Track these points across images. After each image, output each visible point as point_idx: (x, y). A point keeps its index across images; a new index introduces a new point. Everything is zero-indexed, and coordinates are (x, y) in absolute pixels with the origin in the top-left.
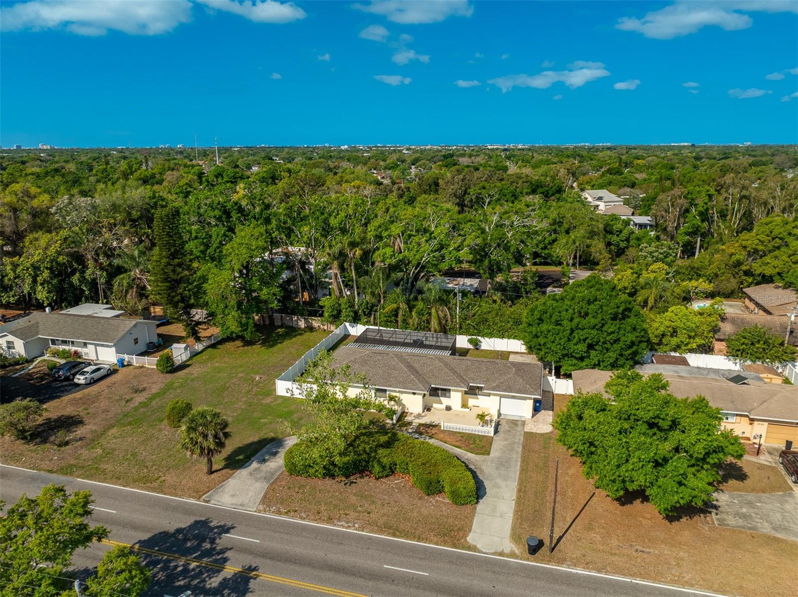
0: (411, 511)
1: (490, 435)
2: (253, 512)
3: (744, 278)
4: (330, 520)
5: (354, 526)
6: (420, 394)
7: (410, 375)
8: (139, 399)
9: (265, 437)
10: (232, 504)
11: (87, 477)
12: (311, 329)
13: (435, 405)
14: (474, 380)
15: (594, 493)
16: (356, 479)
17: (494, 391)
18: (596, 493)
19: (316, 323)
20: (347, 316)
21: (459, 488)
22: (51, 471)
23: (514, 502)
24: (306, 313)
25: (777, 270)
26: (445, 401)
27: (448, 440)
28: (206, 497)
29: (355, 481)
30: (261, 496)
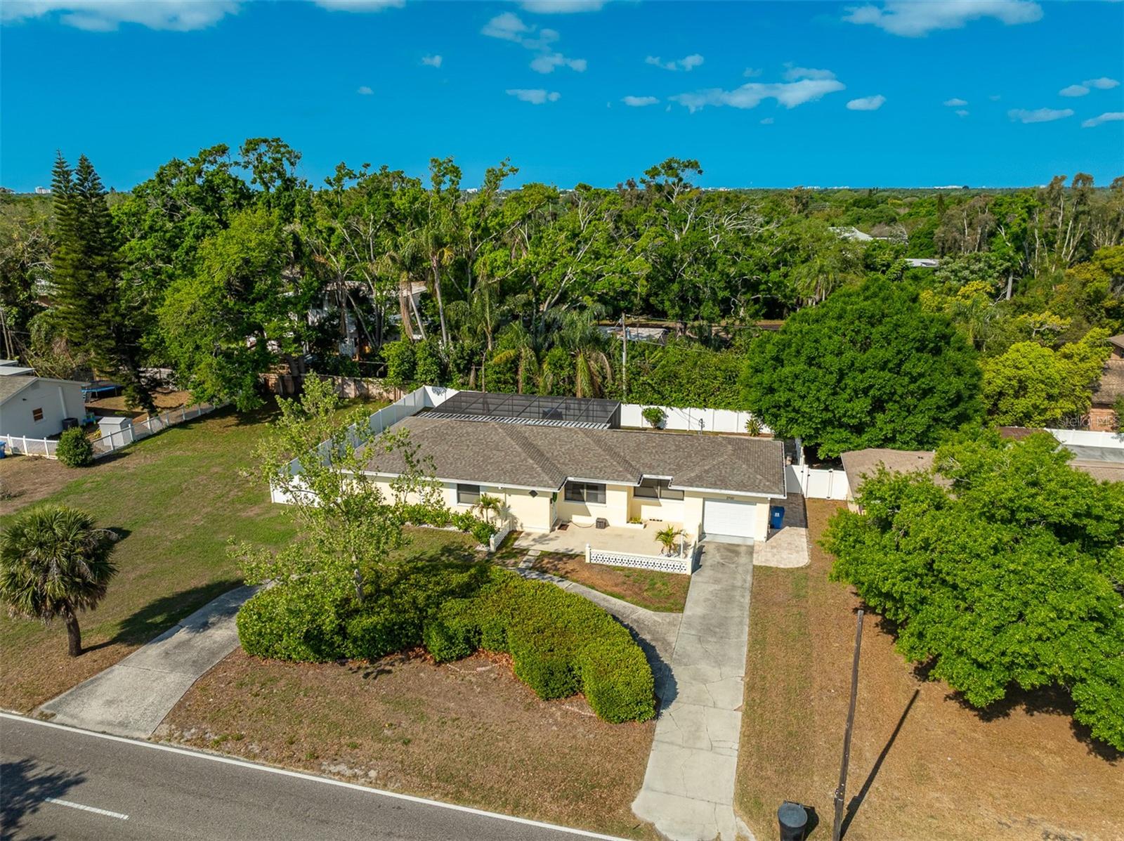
0: (506, 737)
1: (683, 572)
2: (142, 740)
4: (314, 760)
5: (366, 775)
6: (544, 494)
7: (525, 459)
9: (223, 579)
10: (102, 723)
12: (366, 398)
13: (576, 519)
14: (651, 469)
15: (917, 692)
16: (392, 665)
17: (692, 486)
18: (922, 692)
19: (375, 388)
20: (427, 372)
21: (615, 683)
23: (740, 714)
26: (595, 510)
27: (599, 582)
28: (47, 708)
29: (388, 668)
30: (171, 704)
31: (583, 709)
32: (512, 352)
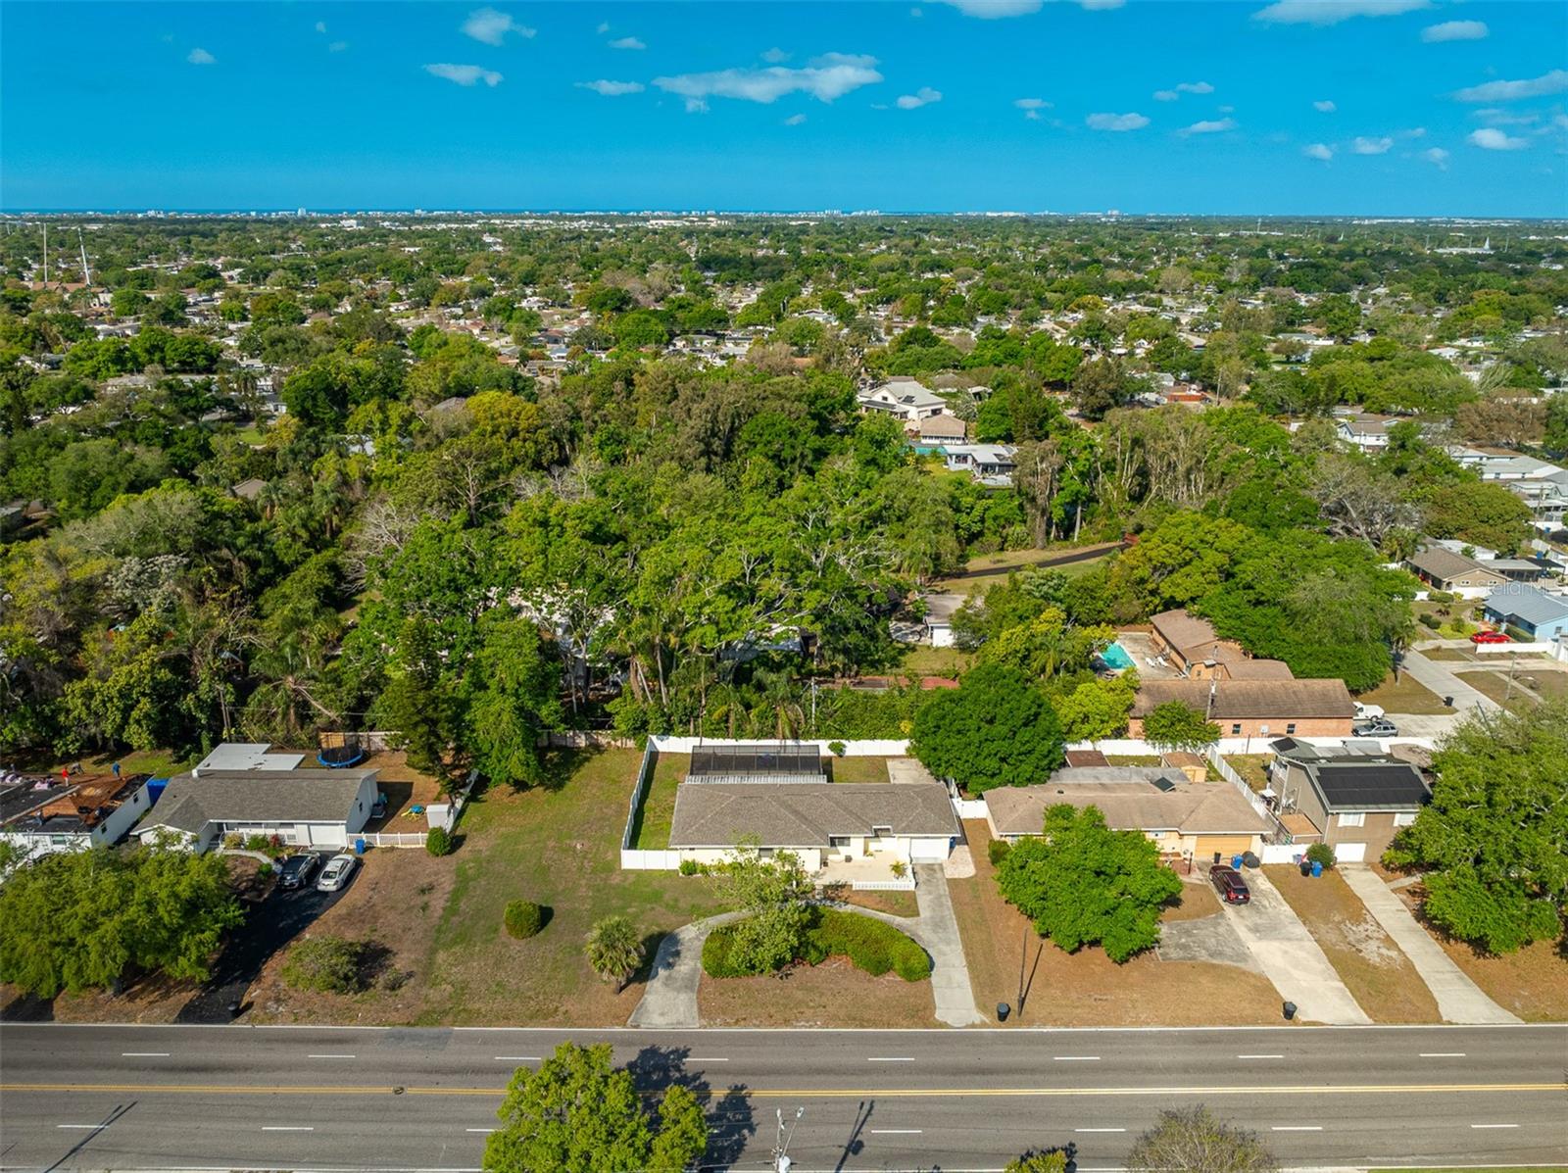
0: (867, 996)
1: (911, 889)
2: (697, 1028)
3: (1149, 598)
4: (787, 1022)
5: (816, 1024)
6: (817, 848)
8: (438, 902)
9: (649, 933)
10: (668, 1024)
11: (465, 1023)
12: (597, 748)
13: (833, 858)
14: (878, 822)
15: (1042, 945)
16: (789, 970)
17: (903, 832)
18: (1044, 945)
19: (603, 738)
21: (913, 963)
22: (408, 1024)
23: (966, 968)
24: (587, 726)
25: (1190, 595)
26: (843, 850)
27: (867, 902)
28: (632, 1022)
29: (790, 972)
30: (695, 1009)
31: (892, 978)
32: (725, 708)
